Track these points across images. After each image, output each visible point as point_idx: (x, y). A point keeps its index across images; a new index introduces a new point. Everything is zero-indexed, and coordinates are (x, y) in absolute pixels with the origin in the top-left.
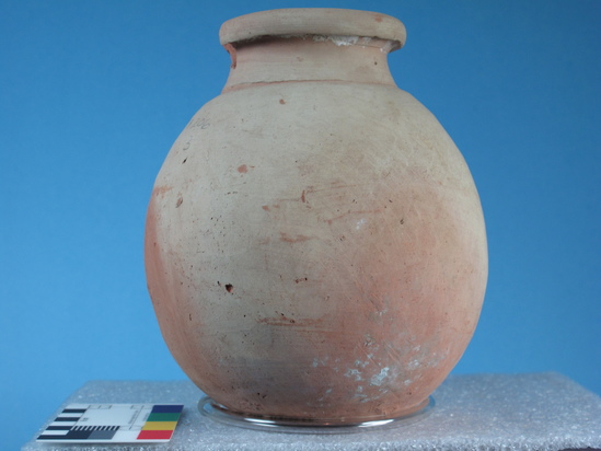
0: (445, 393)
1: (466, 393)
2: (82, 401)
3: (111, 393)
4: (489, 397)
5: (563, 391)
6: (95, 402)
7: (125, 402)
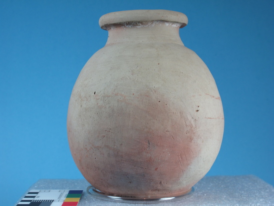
0: (202, 185)
1: (212, 184)
2: (36, 189)
3: (50, 185)
4: (222, 186)
5: (256, 183)
6: (42, 189)
7: (56, 189)
